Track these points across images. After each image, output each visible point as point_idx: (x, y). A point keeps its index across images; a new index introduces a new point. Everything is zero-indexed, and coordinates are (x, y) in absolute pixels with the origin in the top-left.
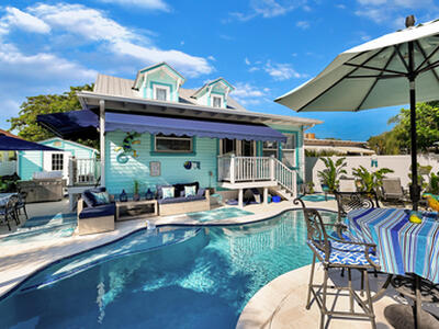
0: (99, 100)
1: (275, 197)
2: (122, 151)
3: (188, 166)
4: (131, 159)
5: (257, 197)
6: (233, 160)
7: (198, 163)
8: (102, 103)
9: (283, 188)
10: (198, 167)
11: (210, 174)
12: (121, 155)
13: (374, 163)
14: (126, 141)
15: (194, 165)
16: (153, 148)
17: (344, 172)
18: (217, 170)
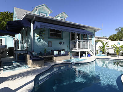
0: (33, 16)
1: (89, 55)
2: (39, 37)
3: (60, 43)
4: (42, 40)
5: (84, 55)
6: (78, 41)
7: (64, 42)
8: (34, 17)
9: (91, 52)
10: (64, 44)
11: (67, 46)
12: (39, 38)
13: (118, 44)
14: (40, 33)
15: (62, 43)
16: (49, 36)
17: (109, 46)
18: (70, 45)
